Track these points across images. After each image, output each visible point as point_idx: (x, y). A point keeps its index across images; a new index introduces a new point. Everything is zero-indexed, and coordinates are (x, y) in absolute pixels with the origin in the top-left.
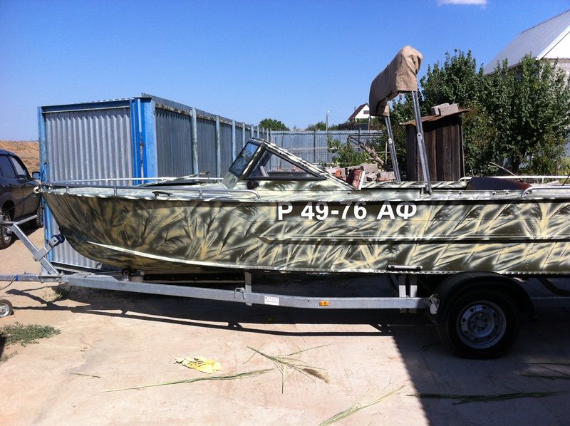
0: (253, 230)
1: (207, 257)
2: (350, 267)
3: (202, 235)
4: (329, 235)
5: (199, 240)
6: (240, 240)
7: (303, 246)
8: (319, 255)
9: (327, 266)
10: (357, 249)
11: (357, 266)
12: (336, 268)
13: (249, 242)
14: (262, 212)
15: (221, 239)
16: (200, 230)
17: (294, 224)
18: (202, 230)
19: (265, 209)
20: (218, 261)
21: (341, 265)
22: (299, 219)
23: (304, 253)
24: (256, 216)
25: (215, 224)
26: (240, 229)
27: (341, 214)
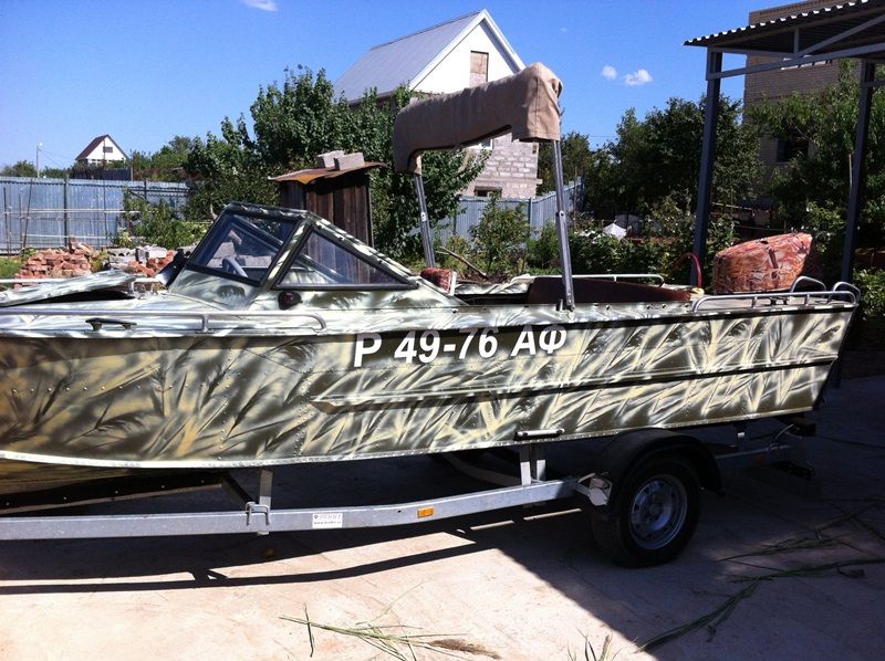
0: (303, 389)
1: (192, 450)
2: (461, 442)
3: (192, 406)
4: (435, 388)
5: (182, 417)
6: (274, 410)
7: (390, 412)
8: (414, 426)
9: (424, 444)
10: (474, 409)
11: (470, 439)
12: (438, 445)
13: (292, 412)
14: (326, 354)
15: (235, 411)
16: (189, 396)
17: (379, 372)
18: (195, 396)
19: (332, 347)
20: (216, 456)
21: (447, 440)
22: (389, 363)
23: (390, 424)
24: (314, 362)
25: (227, 382)
26: (277, 389)
27: (459, 349)
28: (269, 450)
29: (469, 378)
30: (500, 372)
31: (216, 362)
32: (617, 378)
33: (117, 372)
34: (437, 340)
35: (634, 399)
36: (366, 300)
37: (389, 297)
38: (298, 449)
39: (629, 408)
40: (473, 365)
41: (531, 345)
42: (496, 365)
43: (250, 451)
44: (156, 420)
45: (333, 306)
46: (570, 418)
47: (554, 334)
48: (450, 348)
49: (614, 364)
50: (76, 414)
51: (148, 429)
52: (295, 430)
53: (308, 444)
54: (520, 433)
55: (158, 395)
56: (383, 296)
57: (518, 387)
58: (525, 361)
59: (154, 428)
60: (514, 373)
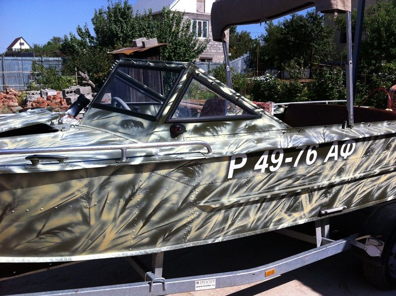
0: (192, 198)
1: (111, 246)
2: (288, 222)
3: (112, 216)
4: (277, 188)
5: (104, 225)
6: (171, 213)
7: (248, 207)
8: (261, 214)
9: (266, 225)
10: (298, 199)
11: (293, 219)
12: (274, 225)
13: (184, 214)
14: (210, 171)
15: (144, 217)
16: (110, 210)
17: (244, 181)
18: (114, 209)
19: (215, 165)
20: (128, 248)
21: (280, 221)
22: (250, 174)
23: (247, 215)
24: (201, 177)
25: (139, 197)
26: (175, 198)
27: (294, 161)
28: (166, 240)
29: (298, 179)
30: (316, 174)
31: (132, 183)
32: (377, 171)
33: (53, 197)
34: (281, 156)
35: (382, 183)
36: (229, 128)
37: (244, 124)
38: (185, 238)
39: (379, 189)
40: (301, 170)
41: (336, 155)
42: (314, 169)
43: (153, 242)
44: (84, 228)
45: (207, 133)
46: (350, 199)
47: (349, 145)
48: (289, 160)
49: (376, 163)
50: (21, 228)
51: (78, 235)
52: (185, 226)
53: (193, 234)
54: (323, 212)
55: (86, 211)
56: (240, 124)
57: (326, 183)
58: (331, 165)
59: (82, 234)
60: (323, 174)
